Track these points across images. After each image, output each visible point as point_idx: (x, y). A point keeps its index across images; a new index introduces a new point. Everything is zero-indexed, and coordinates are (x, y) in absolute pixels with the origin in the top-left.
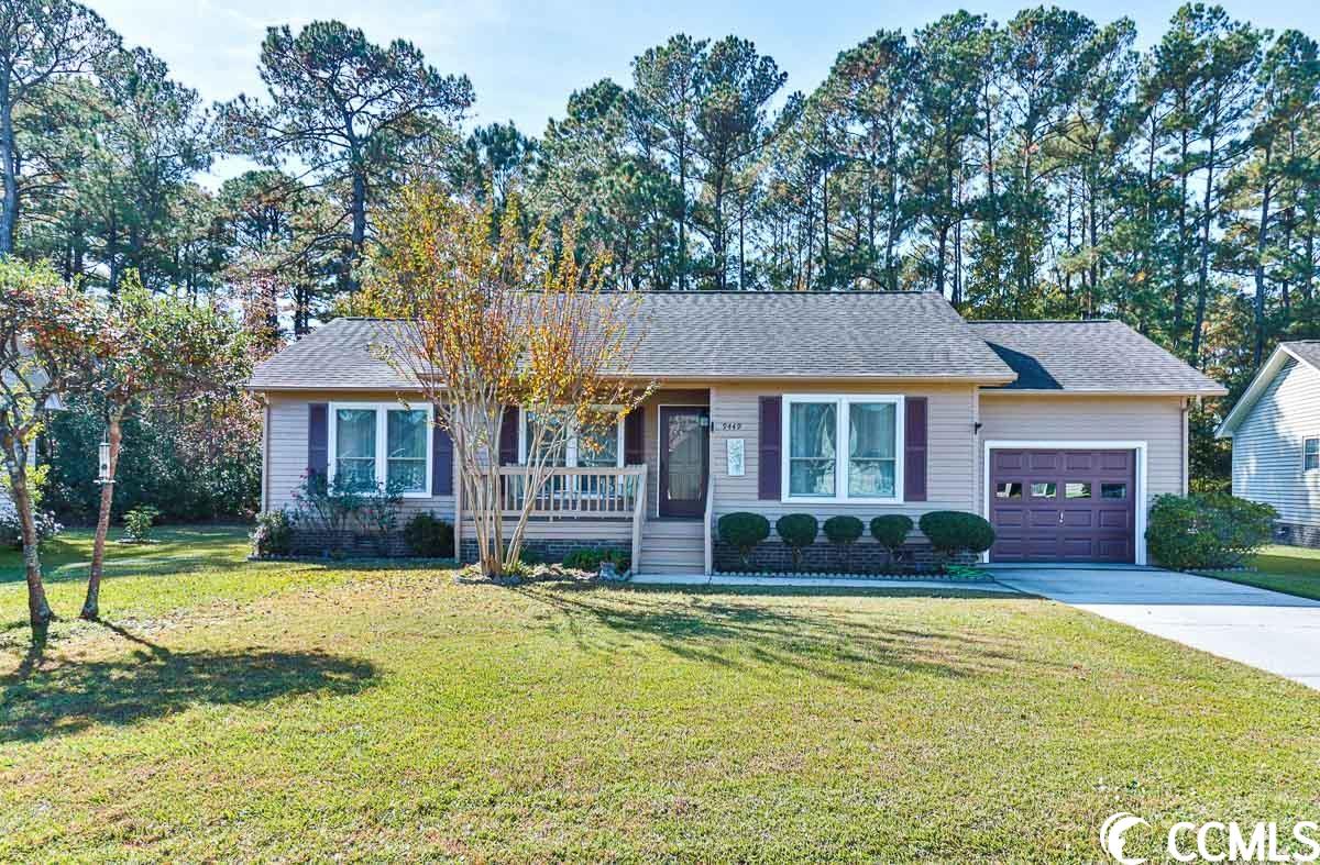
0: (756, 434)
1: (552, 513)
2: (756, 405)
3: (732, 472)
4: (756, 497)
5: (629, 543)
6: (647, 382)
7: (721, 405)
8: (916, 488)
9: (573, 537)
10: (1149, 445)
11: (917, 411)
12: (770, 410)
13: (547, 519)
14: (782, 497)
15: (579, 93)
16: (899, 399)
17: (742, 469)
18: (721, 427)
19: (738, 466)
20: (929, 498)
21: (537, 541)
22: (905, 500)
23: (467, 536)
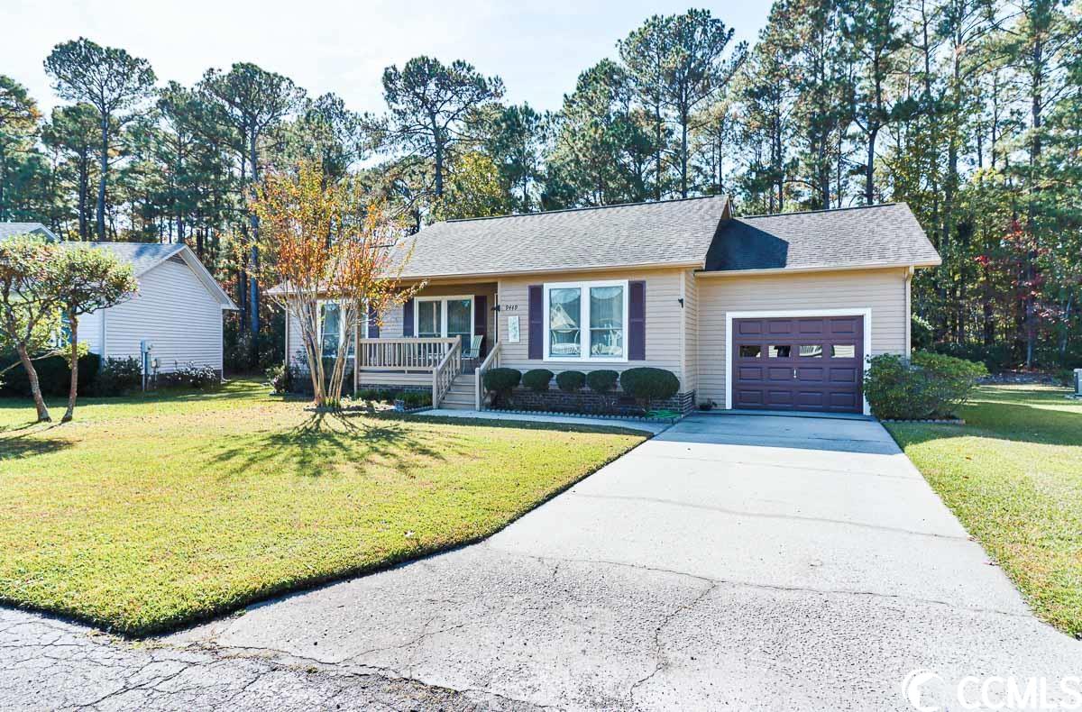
0: (527, 312)
1: (407, 368)
2: (527, 292)
3: (511, 340)
4: (527, 357)
5: (431, 388)
6: (420, 281)
7: (505, 293)
8: (637, 349)
9: (418, 384)
10: (872, 312)
11: (637, 292)
12: (536, 296)
13: (403, 372)
14: (544, 357)
15: (584, 73)
16: (624, 283)
17: (518, 337)
18: (505, 308)
19: (515, 336)
20: (646, 358)
21: (397, 386)
22: (629, 359)
23: (362, 382)
